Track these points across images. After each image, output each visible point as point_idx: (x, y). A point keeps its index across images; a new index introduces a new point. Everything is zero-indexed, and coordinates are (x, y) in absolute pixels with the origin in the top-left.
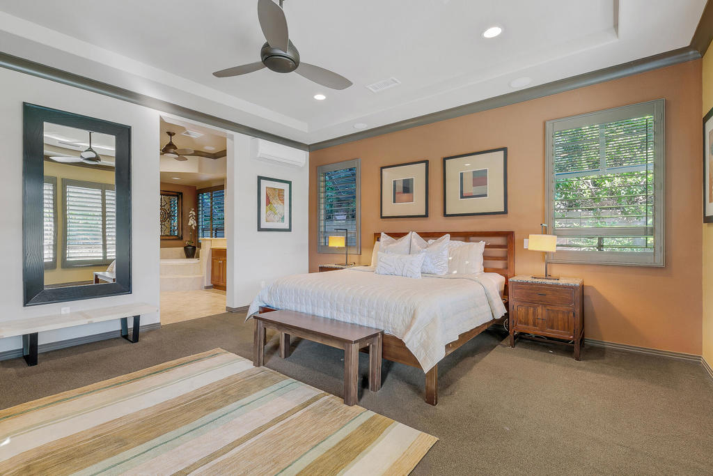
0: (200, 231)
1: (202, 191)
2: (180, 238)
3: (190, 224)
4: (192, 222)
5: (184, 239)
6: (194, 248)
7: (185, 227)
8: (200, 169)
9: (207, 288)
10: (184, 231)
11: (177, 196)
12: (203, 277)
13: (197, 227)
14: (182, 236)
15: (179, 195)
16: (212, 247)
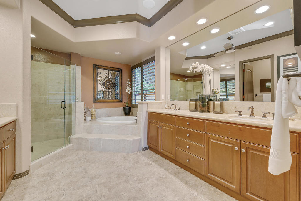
0: (133, 96)
1: (134, 68)
2: (121, 101)
3: (127, 91)
4: (128, 89)
5: (123, 102)
6: (130, 108)
7: (124, 93)
8: (138, 34)
9: (144, 149)
10: (123, 96)
11: (119, 71)
12: (140, 140)
13: (131, 93)
14: (122, 100)
15: (120, 70)
16: (149, 110)
